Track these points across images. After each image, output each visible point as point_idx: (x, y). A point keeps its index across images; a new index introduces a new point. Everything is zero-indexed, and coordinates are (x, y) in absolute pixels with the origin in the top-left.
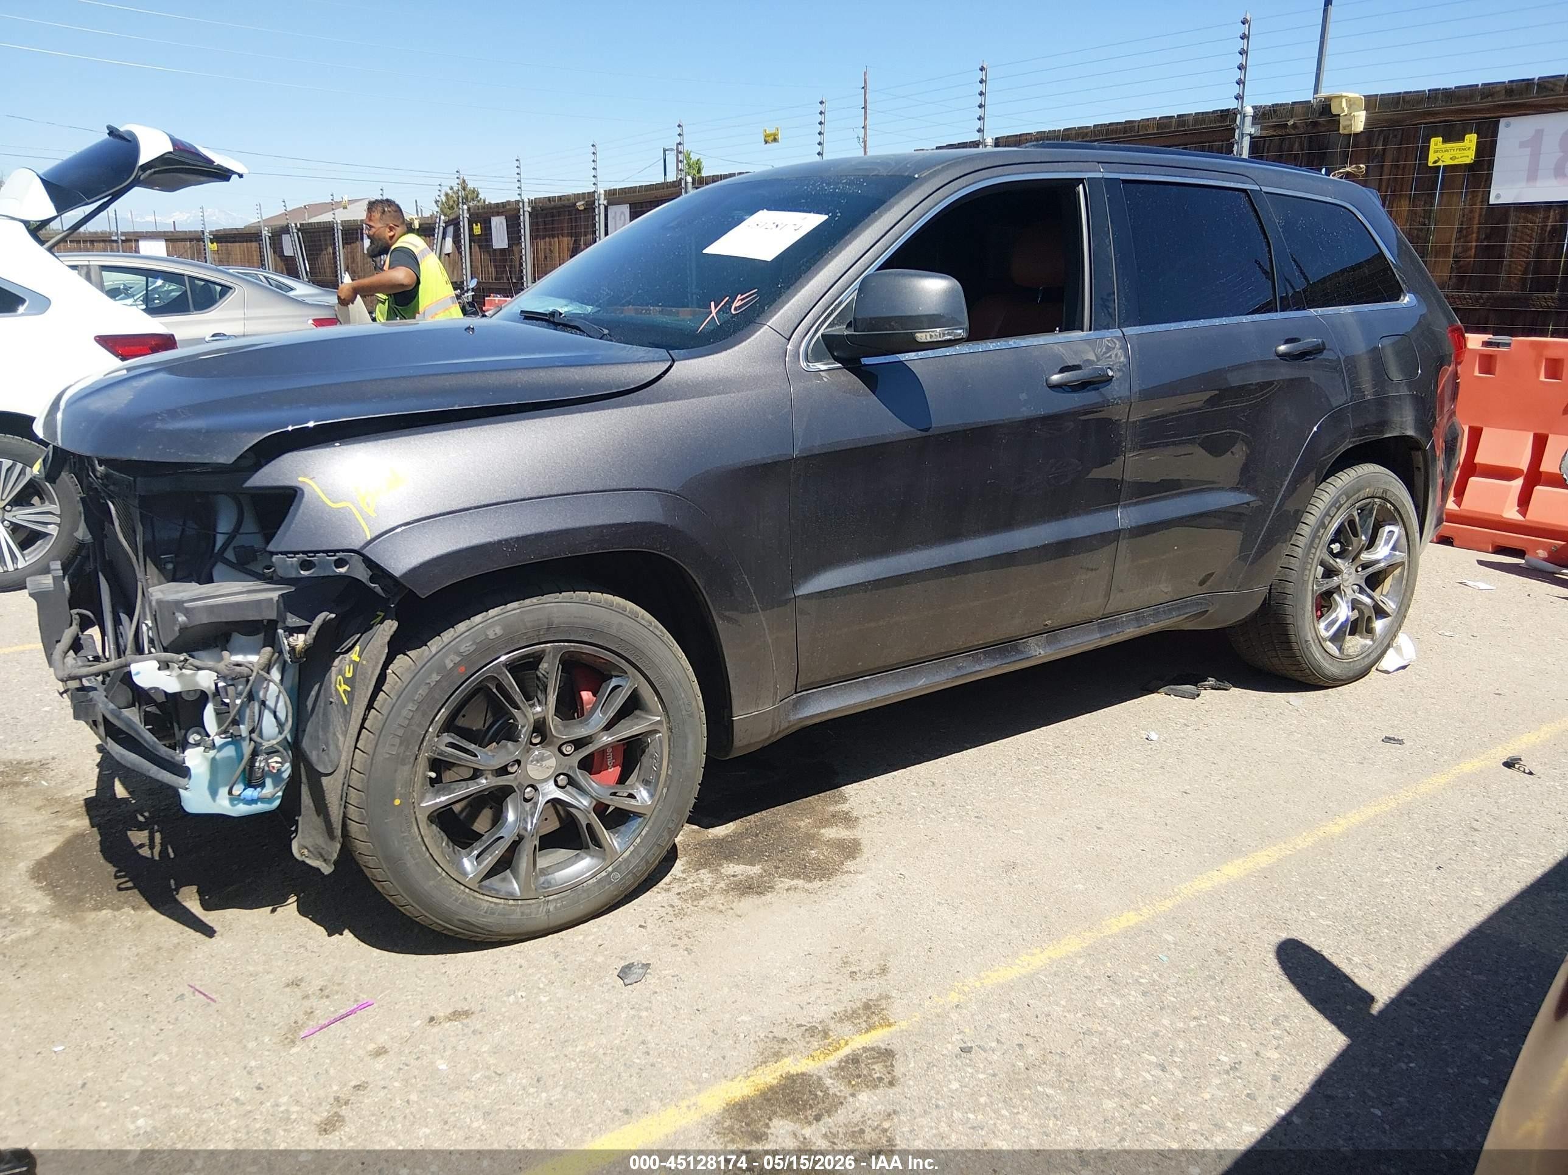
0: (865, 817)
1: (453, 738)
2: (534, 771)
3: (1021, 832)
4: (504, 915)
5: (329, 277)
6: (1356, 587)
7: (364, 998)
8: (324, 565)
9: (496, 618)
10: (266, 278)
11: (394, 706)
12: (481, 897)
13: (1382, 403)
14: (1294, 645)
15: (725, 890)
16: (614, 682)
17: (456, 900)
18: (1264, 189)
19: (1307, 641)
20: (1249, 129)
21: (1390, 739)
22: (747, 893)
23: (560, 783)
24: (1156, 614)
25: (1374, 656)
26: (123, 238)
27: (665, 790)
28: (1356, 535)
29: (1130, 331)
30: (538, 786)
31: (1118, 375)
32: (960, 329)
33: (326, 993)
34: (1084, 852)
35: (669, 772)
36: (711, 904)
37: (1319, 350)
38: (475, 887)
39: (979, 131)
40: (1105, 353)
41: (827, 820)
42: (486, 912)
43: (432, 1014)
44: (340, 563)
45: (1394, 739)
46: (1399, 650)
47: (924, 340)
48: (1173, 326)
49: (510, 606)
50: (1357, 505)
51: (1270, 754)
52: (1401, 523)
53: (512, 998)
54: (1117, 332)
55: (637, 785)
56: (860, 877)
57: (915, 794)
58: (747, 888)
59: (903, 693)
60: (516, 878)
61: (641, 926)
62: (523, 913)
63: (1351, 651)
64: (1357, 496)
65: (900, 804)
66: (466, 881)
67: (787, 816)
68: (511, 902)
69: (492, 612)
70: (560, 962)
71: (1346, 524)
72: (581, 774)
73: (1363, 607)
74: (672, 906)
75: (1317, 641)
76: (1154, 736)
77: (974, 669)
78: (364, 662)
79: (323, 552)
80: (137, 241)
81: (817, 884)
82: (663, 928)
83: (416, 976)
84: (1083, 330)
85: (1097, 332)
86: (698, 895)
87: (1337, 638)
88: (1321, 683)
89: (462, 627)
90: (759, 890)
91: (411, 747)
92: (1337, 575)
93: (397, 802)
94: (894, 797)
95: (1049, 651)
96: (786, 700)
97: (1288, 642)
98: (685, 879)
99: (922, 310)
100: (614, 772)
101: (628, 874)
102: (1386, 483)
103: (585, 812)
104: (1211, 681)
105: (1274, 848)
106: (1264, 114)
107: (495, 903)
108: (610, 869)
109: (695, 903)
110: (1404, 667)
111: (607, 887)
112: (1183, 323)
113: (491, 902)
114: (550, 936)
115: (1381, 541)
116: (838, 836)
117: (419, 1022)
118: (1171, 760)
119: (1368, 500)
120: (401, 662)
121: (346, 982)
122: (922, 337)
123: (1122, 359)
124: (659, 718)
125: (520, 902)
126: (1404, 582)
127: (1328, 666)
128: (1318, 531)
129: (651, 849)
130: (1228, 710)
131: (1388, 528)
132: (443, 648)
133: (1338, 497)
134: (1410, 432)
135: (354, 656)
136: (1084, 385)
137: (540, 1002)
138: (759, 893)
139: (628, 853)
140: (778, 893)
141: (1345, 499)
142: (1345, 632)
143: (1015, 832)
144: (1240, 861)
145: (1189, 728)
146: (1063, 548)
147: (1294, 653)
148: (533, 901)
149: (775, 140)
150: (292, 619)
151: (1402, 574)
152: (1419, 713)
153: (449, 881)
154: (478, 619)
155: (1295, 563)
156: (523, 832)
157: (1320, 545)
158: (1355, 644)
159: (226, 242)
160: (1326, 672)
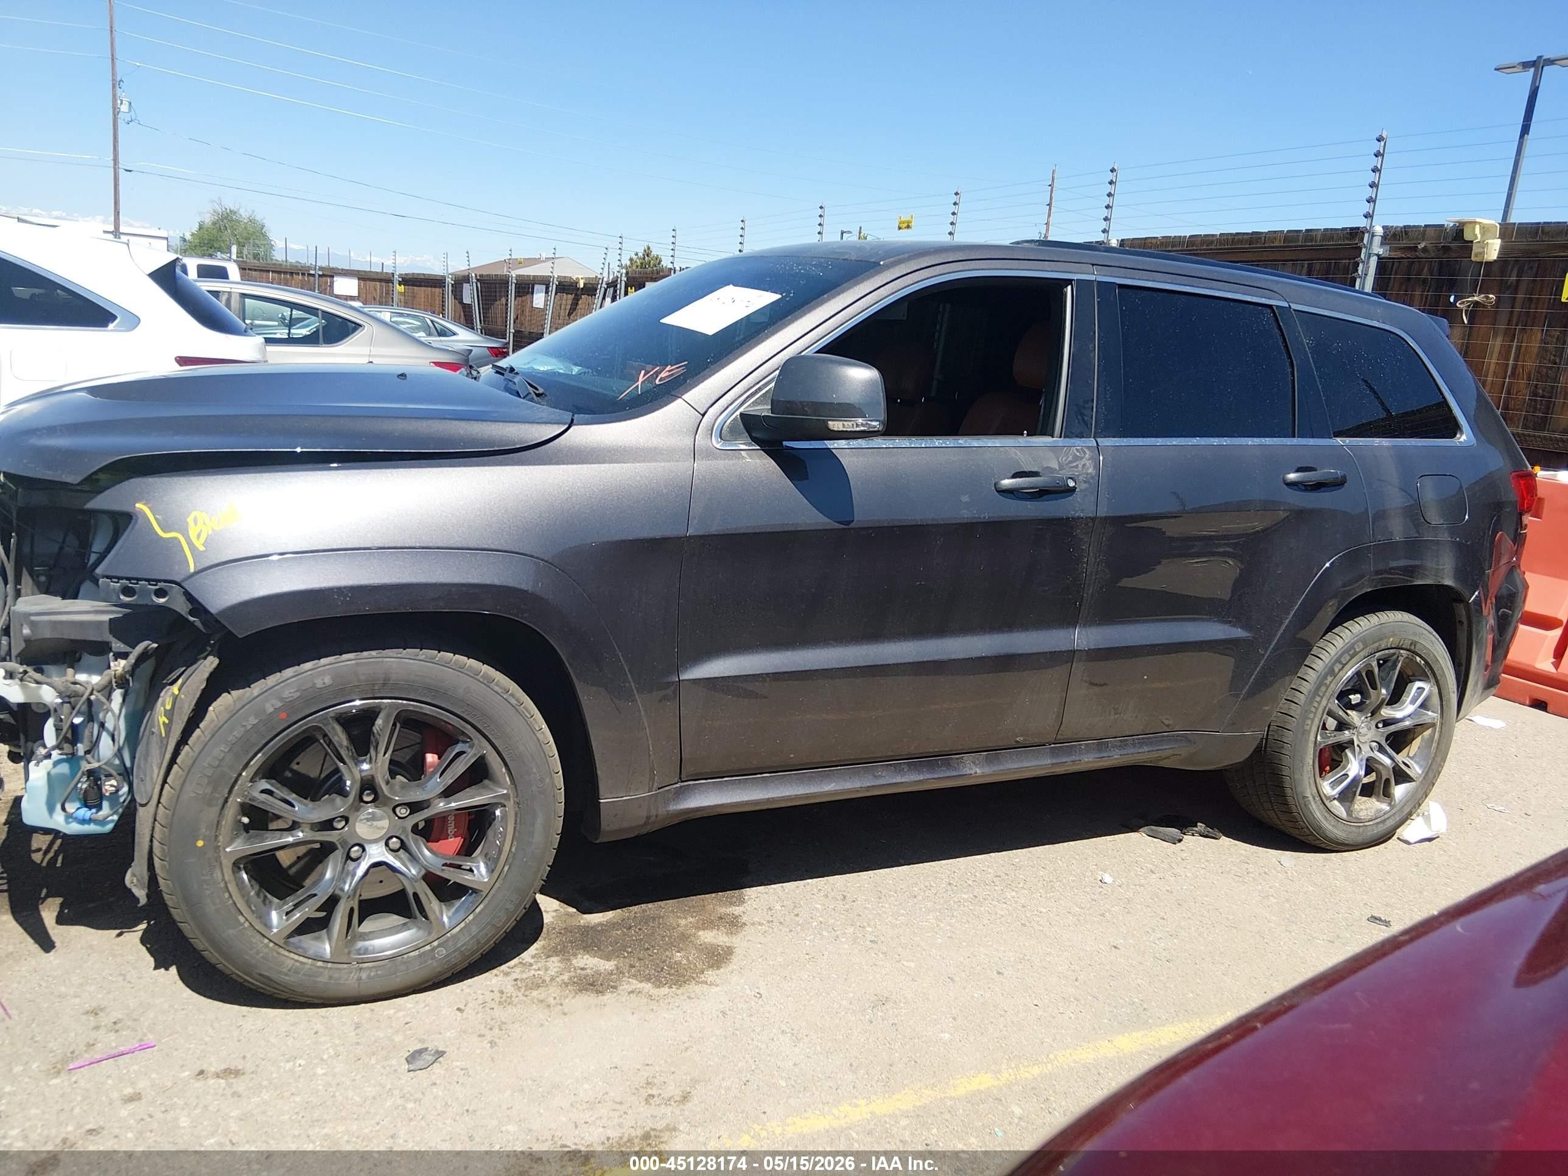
0: (753, 924)
1: (272, 785)
2: (362, 829)
3: (912, 965)
4: (310, 976)
5: (499, 326)
6: (1374, 744)
7: (150, 1038)
8: (145, 593)
9: (328, 667)
10: (432, 321)
11: (206, 744)
12: (287, 953)
13: (1414, 546)
14: (1290, 799)
15: (565, 983)
16: (459, 748)
17: (258, 953)
18: (1294, 306)
19: (1304, 797)
20: (1378, 249)
21: (1376, 918)
22: (586, 990)
23: (391, 846)
24: (1123, 745)
25: (1390, 823)
26: (321, 273)
27: (506, 868)
28: (1374, 688)
29: (1106, 442)
30: (367, 847)
31: (1084, 486)
32: (877, 421)
33: (117, 1027)
34: (969, 998)
35: (513, 849)
36: (542, 997)
37: (1338, 483)
38: (281, 943)
39: (1104, 231)
40: (1071, 462)
41: (712, 922)
42: (289, 970)
43: (204, 1067)
44: (160, 593)
45: (1380, 920)
46: (1427, 819)
47: (836, 429)
48: (1160, 441)
49: (345, 656)
50: (1377, 654)
51: (1231, 918)
52: (1433, 680)
53: (289, 1065)
54: (1092, 442)
55: (479, 859)
56: (714, 989)
57: (819, 906)
58: (591, 984)
59: (807, 796)
60: (330, 939)
61: (459, 1009)
62: (330, 978)
63: (1363, 815)
64: (1377, 644)
65: (797, 915)
66: (270, 935)
67: (672, 911)
68: (320, 964)
69: (324, 661)
70: (357, 1035)
71: (1364, 674)
72: (413, 838)
73: (1381, 767)
74: (502, 992)
75: (1318, 799)
76: (1108, 879)
77: (894, 781)
78: (183, 696)
79: (146, 580)
80: (333, 277)
81: (665, 990)
82: (480, 1014)
83: (211, 1025)
84: (1053, 437)
85: (1067, 439)
86: (536, 984)
87: (1346, 797)
88: (1323, 846)
89: (289, 672)
90: (600, 989)
91: (220, 789)
92: (1348, 729)
93: (200, 843)
94: (795, 907)
95: (987, 770)
96: (667, 788)
97: (1284, 796)
98: (531, 965)
99: (835, 398)
100: (454, 843)
101: (454, 951)
102: (1415, 634)
103: (413, 880)
104: (1201, 826)
105: (1186, 1025)
106: (1394, 235)
107: (302, 963)
108: (435, 943)
109: (526, 993)
110: (1430, 840)
111: (430, 962)
112: (1174, 439)
113: (297, 961)
114: (363, 1005)
115: (1408, 698)
116: (715, 941)
117: (187, 1073)
118: (1116, 909)
119: (1392, 651)
120: (225, 701)
121: (142, 1019)
122: (836, 425)
123: (1090, 471)
124: (505, 792)
125: (329, 965)
126: (1434, 745)
127: (1330, 828)
128: (1325, 678)
129: (484, 928)
130: (1207, 861)
131: (1418, 684)
132: (266, 691)
133: (1354, 644)
134: (1449, 582)
135: (175, 689)
136: (1042, 493)
137: (314, 1074)
138: (598, 992)
139: (457, 929)
140: (619, 994)
141: (1361, 647)
142: (1355, 792)
143: (905, 963)
144: (1139, 1034)
145: (1154, 876)
146: (1005, 662)
147: (1290, 808)
148: (345, 966)
149: (908, 227)
150: (116, 643)
151: (1432, 736)
152: (1425, 893)
153: (250, 932)
154: (308, 665)
155: (1295, 710)
156: (337, 892)
157: (1327, 694)
158: (1368, 807)
159: (413, 285)
160: (1330, 835)
